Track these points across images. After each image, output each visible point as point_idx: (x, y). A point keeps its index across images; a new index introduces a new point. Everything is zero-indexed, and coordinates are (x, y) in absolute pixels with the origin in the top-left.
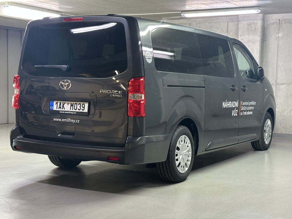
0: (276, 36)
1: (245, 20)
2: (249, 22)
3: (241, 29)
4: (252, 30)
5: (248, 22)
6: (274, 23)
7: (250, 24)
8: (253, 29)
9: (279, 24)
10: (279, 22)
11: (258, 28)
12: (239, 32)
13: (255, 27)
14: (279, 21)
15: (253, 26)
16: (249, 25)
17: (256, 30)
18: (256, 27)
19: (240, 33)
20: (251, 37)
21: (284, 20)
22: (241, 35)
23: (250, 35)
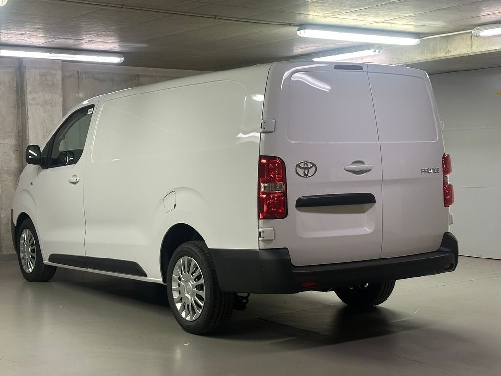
0: (76, 96)
1: (36, 68)
2: (42, 72)
3: (31, 81)
4: (49, 86)
5: (40, 72)
6: (71, 77)
7: (45, 75)
8: (50, 83)
9: (79, 78)
10: (78, 76)
11: (58, 82)
12: (28, 87)
13: (53, 81)
14: (78, 73)
15: (49, 78)
16: (43, 76)
17: (54, 85)
18: (55, 80)
19: (30, 88)
20: (48, 96)
21: (86, 73)
22: (31, 92)
23: (46, 92)
